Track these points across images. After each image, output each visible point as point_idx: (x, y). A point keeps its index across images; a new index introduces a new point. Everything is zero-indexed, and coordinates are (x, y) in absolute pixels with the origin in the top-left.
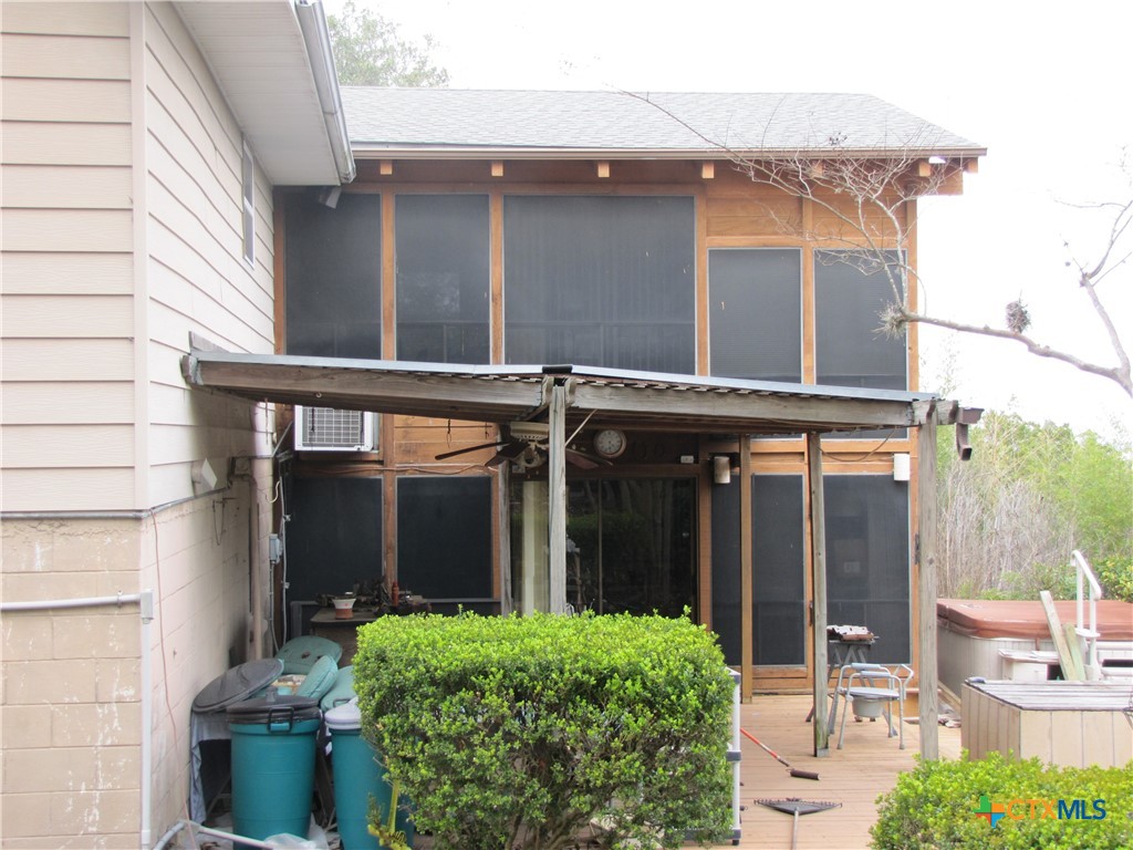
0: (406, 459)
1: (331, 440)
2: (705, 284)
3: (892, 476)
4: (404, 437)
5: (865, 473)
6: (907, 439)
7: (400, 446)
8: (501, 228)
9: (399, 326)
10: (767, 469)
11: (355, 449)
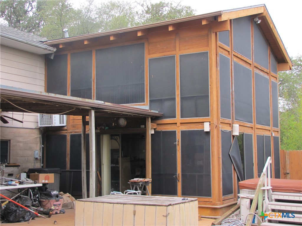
0: (73, 129)
1: (45, 123)
2: (147, 70)
3: (204, 130)
4: (73, 123)
5: (196, 129)
6: (209, 117)
7: (72, 125)
8: (95, 60)
9: (71, 91)
10: (166, 129)
11: (51, 126)
